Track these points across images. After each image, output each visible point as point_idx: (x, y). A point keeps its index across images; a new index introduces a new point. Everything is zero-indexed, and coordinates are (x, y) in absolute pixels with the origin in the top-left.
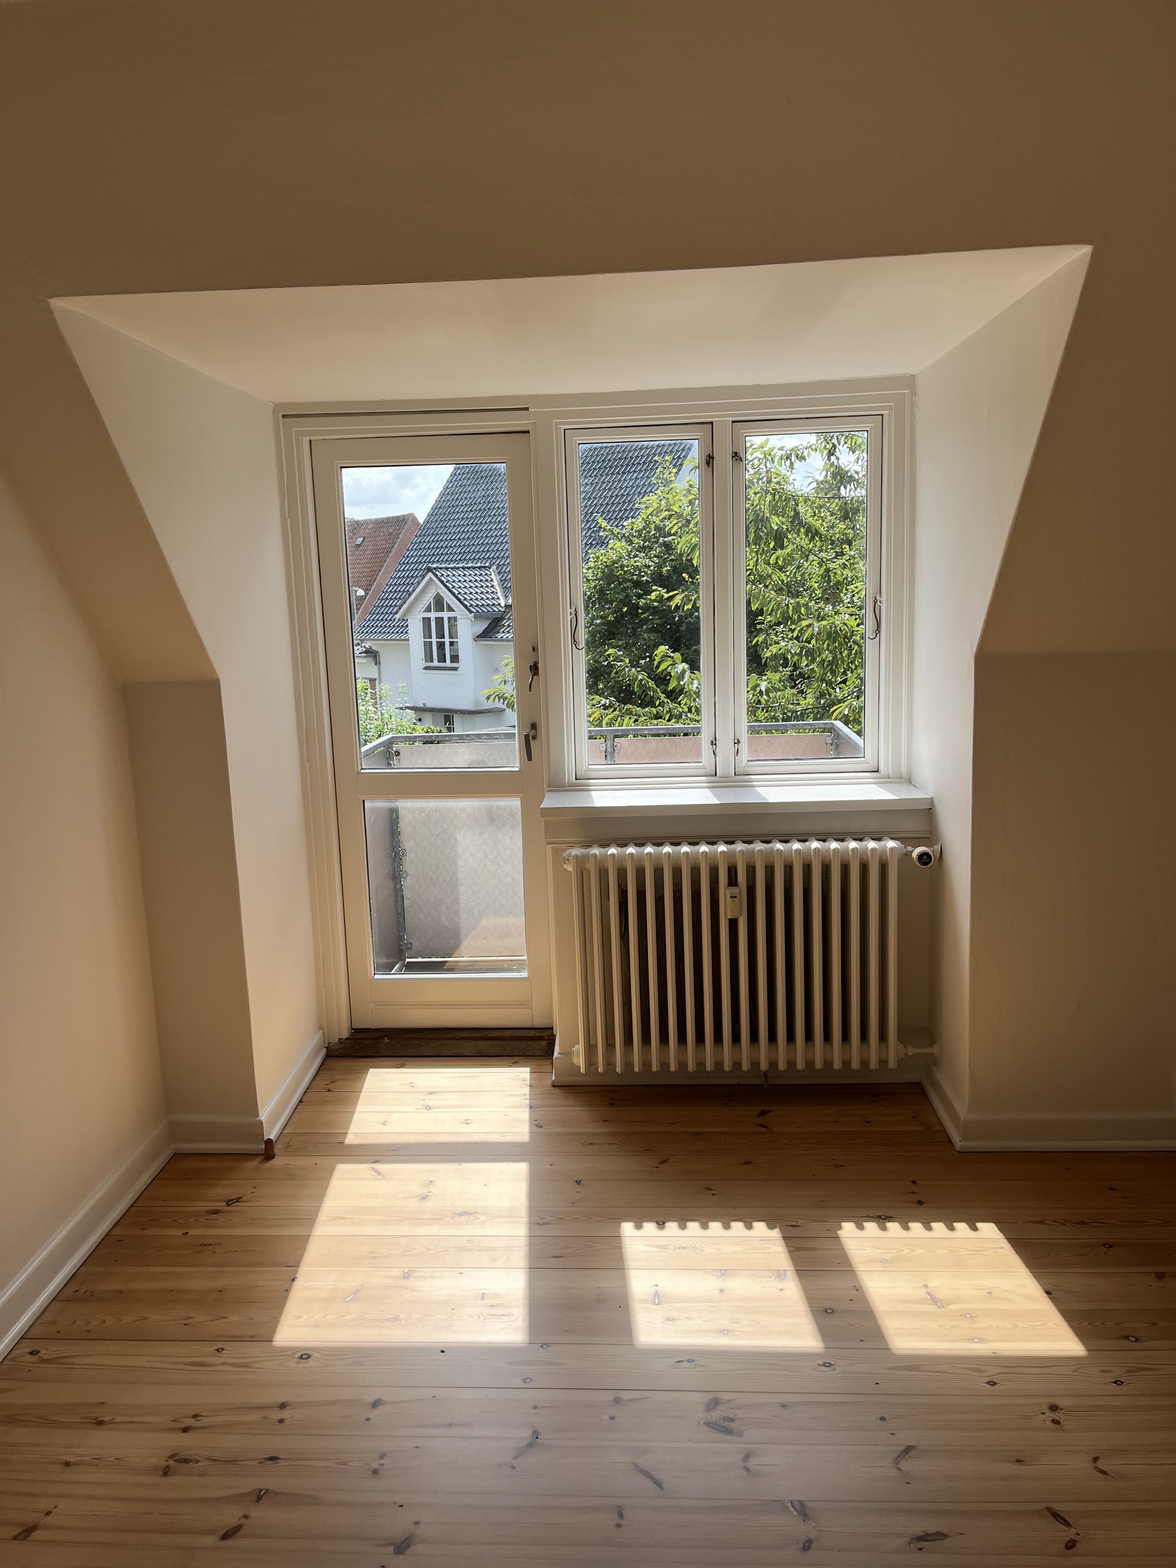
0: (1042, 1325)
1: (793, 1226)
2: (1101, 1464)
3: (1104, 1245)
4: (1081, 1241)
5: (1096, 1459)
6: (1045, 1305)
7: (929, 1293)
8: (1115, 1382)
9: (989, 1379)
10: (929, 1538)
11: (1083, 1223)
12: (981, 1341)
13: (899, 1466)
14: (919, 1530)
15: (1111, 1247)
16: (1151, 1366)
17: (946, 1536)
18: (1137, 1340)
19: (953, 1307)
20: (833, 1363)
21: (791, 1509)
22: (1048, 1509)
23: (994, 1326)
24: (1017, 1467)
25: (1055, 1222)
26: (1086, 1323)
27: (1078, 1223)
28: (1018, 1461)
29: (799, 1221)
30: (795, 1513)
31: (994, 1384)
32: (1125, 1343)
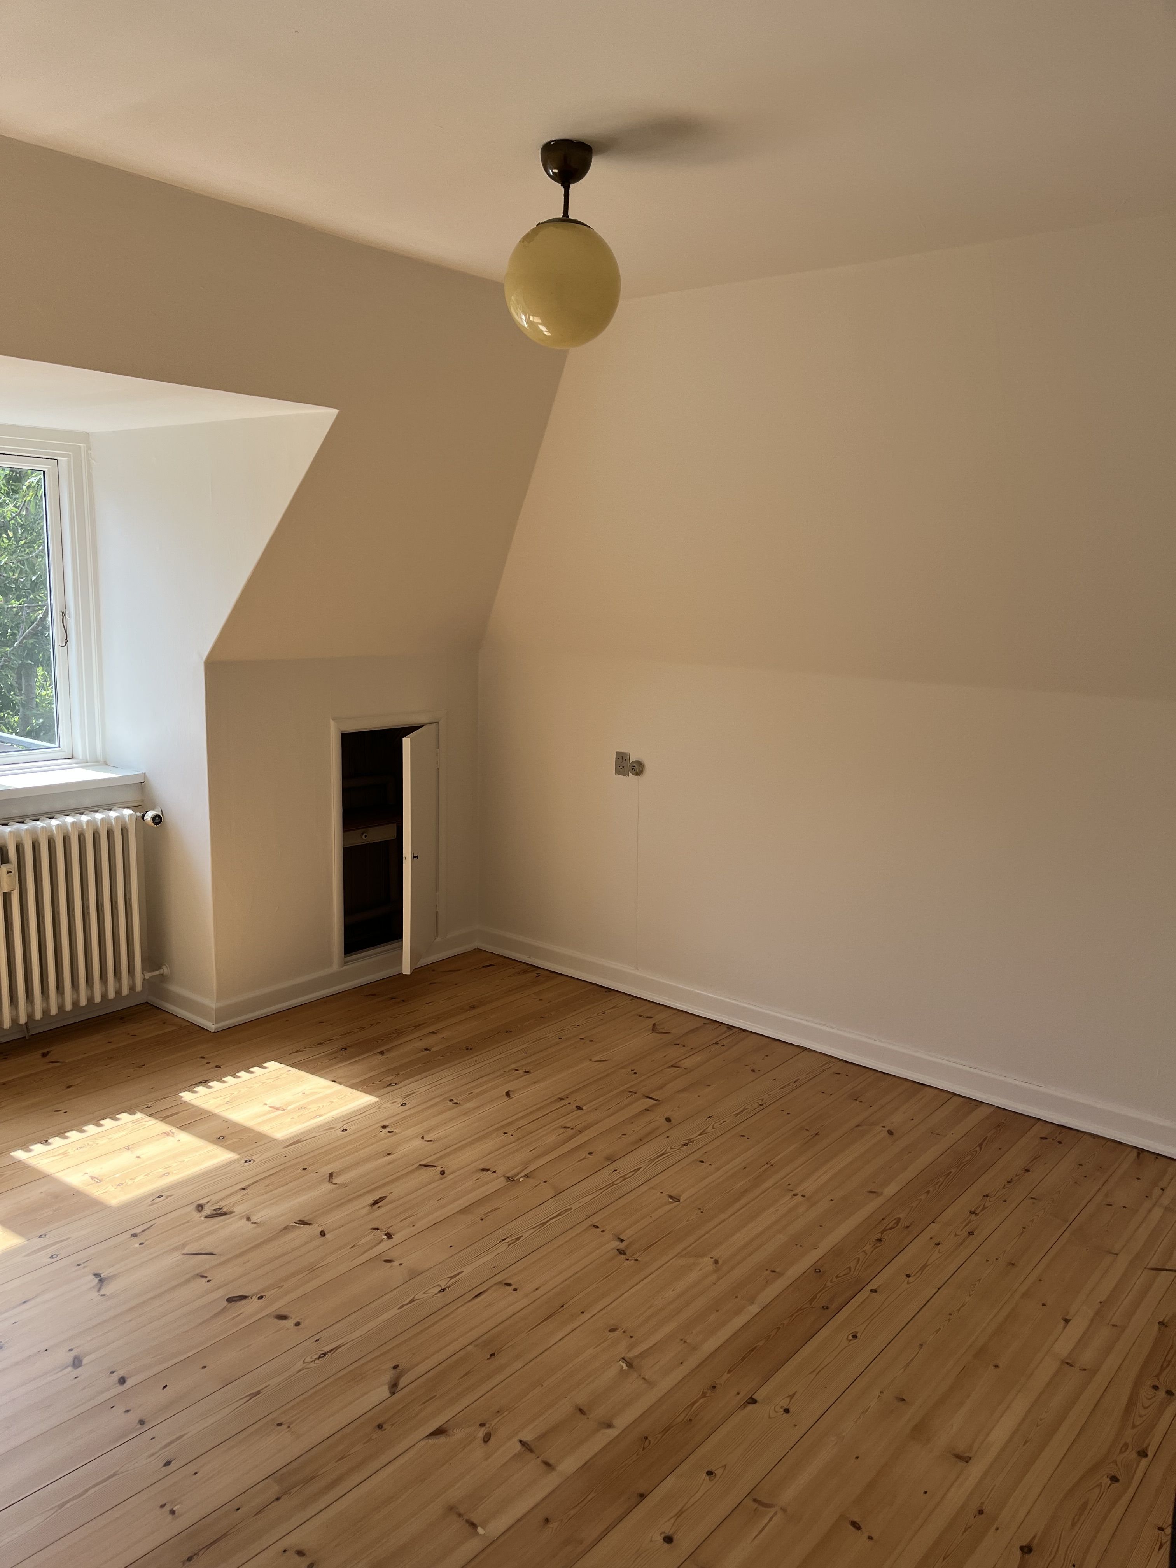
0: (344, 1096)
1: (147, 1107)
2: (426, 1138)
3: (341, 1050)
4: (328, 1052)
5: (423, 1138)
6: (337, 1087)
7: (270, 1107)
8: (402, 1105)
9: (342, 1129)
10: (378, 1201)
11: (321, 1044)
12: (320, 1116)
13: (334, 1183)
14: (371, 1201)
15: (345, 1049)
16: (413, 1092)
17: (386, 1197)
18: (396, 1084)
19: (290, 1108)
20: (250, 1159)
21: (298, 1225)
22: (420, 1165)
23: (321, 1106)
24: (390, 1157)
25: (305, 1048)
26: (365, 1087)
27: (318, 1044)
28: (388, 1154)
29: (148, 1103)
30: (302, 1226)
31: (346, 1130)
32: (390, 1087)
